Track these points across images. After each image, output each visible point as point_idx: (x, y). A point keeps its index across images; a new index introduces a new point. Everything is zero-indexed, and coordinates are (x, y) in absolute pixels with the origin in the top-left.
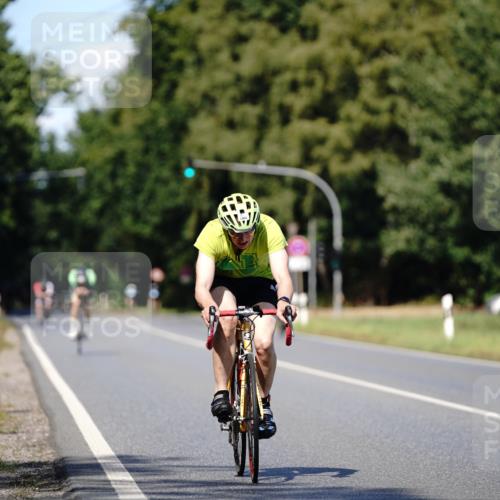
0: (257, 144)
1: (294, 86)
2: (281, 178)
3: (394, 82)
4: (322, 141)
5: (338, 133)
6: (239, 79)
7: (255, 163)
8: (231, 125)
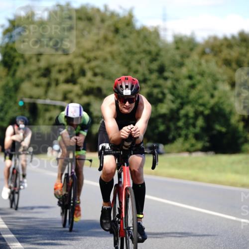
0: (46, 92)
1: (60, 71)
2: (55, 106)
3: (97, 70)
4: (70, 92)
5: (76, 89)
6: (39, 69)
7: (45, 99)
8: (37, 85)
